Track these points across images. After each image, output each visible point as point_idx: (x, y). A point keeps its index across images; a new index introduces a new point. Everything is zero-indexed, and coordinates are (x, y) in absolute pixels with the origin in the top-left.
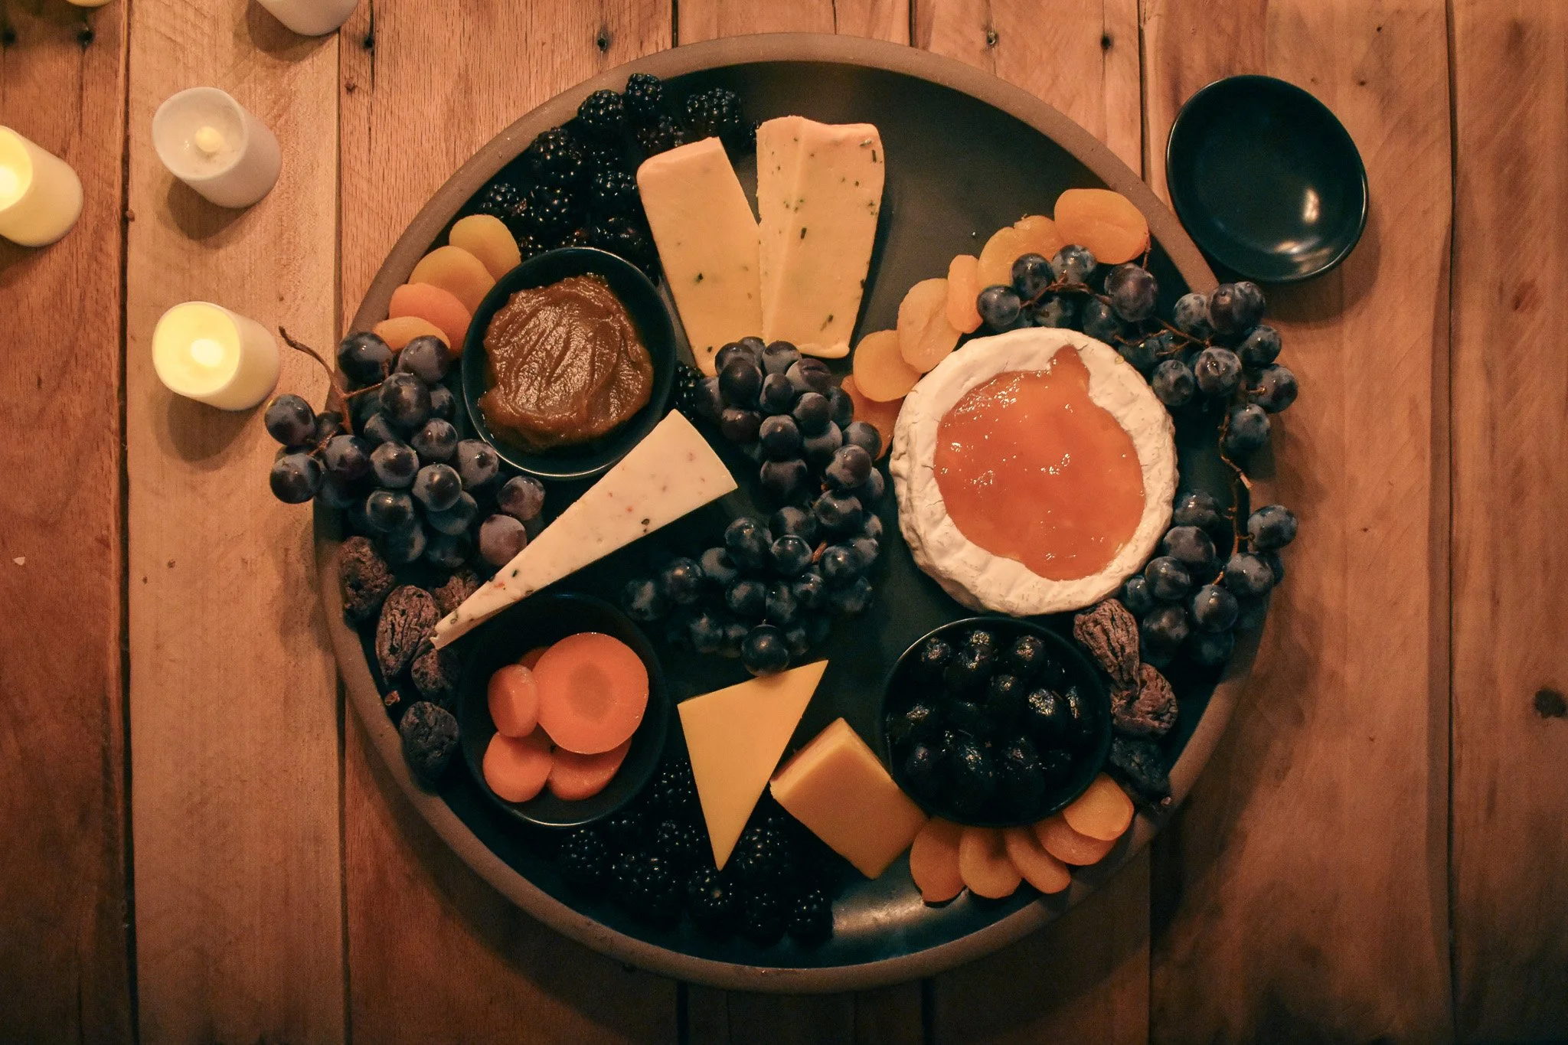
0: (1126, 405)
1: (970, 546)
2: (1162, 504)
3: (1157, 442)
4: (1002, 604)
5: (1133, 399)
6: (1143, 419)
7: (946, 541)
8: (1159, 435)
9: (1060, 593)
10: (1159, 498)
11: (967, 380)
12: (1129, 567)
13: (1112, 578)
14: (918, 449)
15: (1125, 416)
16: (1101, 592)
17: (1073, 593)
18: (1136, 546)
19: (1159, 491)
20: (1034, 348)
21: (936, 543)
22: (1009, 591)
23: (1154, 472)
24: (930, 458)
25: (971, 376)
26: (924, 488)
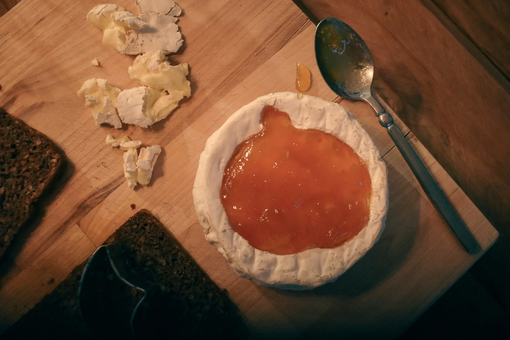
0: (319, 119)
1: (280, 258)
2: (378, 162)
3: (352, 128)
4: (321, 280)
5: (323, 113)
6: (336, 120)
7: (264, 266)
8: (351, 123)
9: (350, 252)
10: (374, 159)
11: (219, 163)
12: (382, 211)
13: (375, 223)
14: (214, 222)
15: (325, 125)
16: (374, 236)
17: (358, 247)
18: (379, 196)
19: (371, 156)
20: (247, 120)
21: (259, 272)
22: (320, 269)
23: (362, 146)
24: (225, 224)
25: (220, 159)
26: (232, 243)
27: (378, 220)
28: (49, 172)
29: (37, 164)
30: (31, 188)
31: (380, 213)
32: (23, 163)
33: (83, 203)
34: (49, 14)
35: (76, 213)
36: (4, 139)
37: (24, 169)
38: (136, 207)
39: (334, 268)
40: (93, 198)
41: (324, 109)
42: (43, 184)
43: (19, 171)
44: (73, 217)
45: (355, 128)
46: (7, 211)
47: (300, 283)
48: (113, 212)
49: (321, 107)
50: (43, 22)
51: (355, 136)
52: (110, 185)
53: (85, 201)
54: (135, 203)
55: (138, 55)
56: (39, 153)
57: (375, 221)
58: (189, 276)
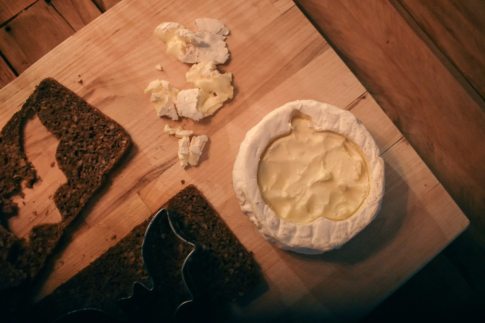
0: (335, 122)
2: (378, 157)
3: (360, 130)
4: (329, 246)
5: (337, 118)
6: (348, 124)
7: (286, 232)
8: (359, 127)
9: (353, 225)
10: (375, 155)
11: (256, 151)
12: (379, 195)
13: (373, 205)
14: (250, 196)
15: (338, 127)
16: (372, 214)
17: (359, 222)
18: (377, 183)
19: (373, 152)
20: (279, 119)
21: (283, 236)
22: (329, 237)
23: (366, 145)
24: (258, 198)
25: (257, 148)
26: (263, 213)
27: (376, 202)
28: (120, 150)
29: (110, 144)
30: (104, 162)
31: (377, 197)
32: (99, 142)
33: (143, 177)
34: (123, 27)
35: (137, 184)
36: (84, 123)
37: (99, 147)
38: (186, 183)
39: (340, 237)
40: (151, 173)
41: (339, 114)
42: (114, 160)
43: (95, 149)
44: (134, 187)
45: (362, 131)
46: (84, 179)
47: (314, 247)
48: (167, 185)
49: (337, 113)
50: (118, 33)
51: (362, 137)
52: (165, 164)
53: (145, 175)
54: (185, 179)
55: (194, 63)
56: (112, 135)
57: (374, 202)
58: (225, 239)
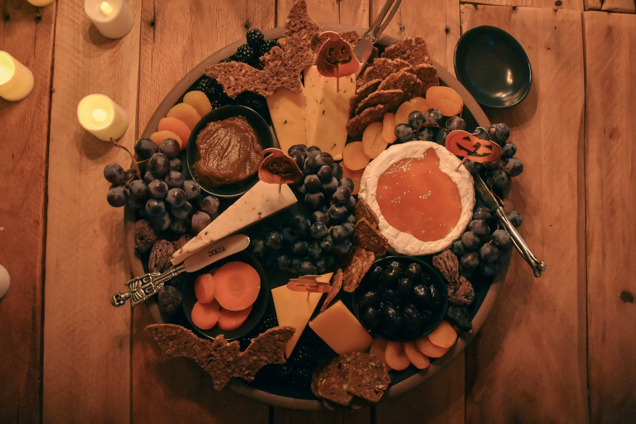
0: (453, 172)
2: (468, 211)
6: (461, 178)
9: (427, 247)
12: (455, 236)
14: (370, 188)
15: (454, 177)
17: (433, 247)
19: (467, 206)
20: (417, 149)
22: (407, 245)
23: (466, 198)
24: (374, 192)
25: (392, 160)
26: (372, 204)
39: (414, 250)
47: (393, 246)
51: (466, 191)
